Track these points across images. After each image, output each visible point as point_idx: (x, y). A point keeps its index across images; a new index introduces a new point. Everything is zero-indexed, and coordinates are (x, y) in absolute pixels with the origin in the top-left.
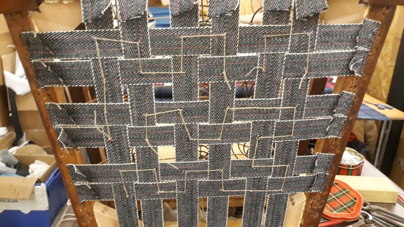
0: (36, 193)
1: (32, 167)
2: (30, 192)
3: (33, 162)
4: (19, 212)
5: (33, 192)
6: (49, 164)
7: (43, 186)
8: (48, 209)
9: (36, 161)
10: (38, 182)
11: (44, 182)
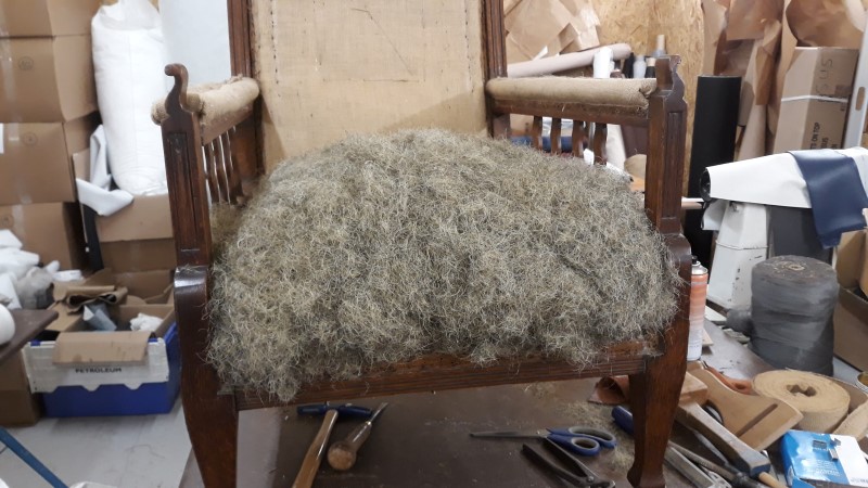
0: (150, 353)
1: (134, 322)
2: (142, 351)
3: (136, 316)
4: (123, 387)
5: (146, 353)
6: (162, 317)
7: (161, 343)
8: (166, 380)
9: (140, 315)
10: (153, 337)
11: (162, 337)
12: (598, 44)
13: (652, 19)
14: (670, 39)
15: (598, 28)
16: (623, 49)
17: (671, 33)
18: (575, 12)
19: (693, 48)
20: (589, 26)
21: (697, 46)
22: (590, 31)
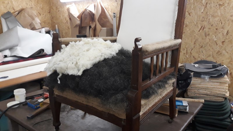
12: (41, 27)
13: (52, 21)
14: (59, 26)
15: (40, 23)
16: (47, 29)
17: (59, 25)
18: (33, 19)
19: (67, 28)
20: (38, 22)
21: (68, 27)
22: (38, 24)
